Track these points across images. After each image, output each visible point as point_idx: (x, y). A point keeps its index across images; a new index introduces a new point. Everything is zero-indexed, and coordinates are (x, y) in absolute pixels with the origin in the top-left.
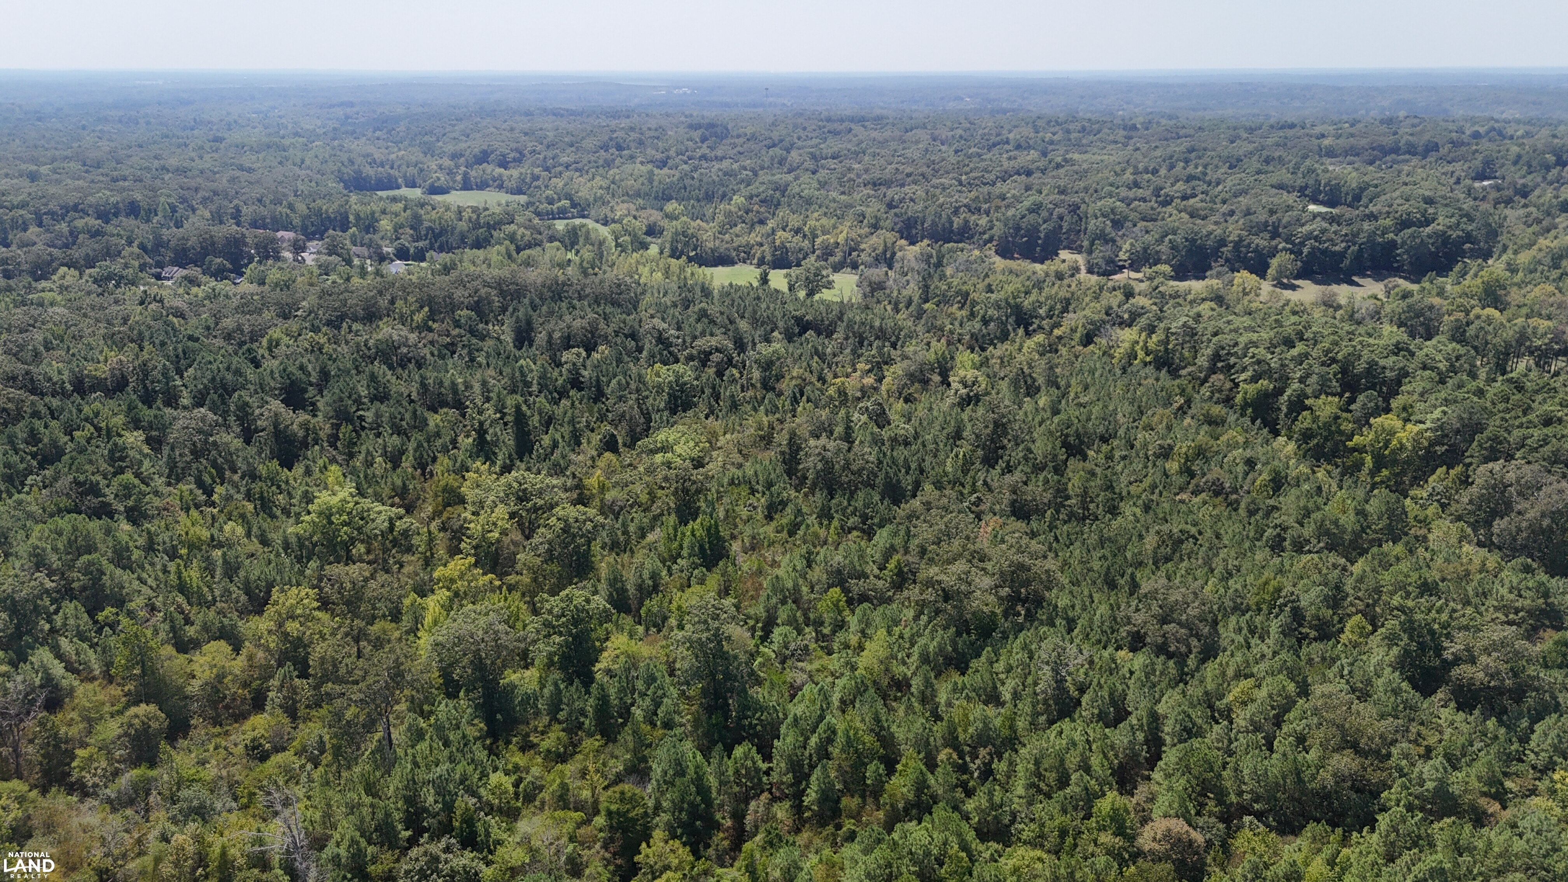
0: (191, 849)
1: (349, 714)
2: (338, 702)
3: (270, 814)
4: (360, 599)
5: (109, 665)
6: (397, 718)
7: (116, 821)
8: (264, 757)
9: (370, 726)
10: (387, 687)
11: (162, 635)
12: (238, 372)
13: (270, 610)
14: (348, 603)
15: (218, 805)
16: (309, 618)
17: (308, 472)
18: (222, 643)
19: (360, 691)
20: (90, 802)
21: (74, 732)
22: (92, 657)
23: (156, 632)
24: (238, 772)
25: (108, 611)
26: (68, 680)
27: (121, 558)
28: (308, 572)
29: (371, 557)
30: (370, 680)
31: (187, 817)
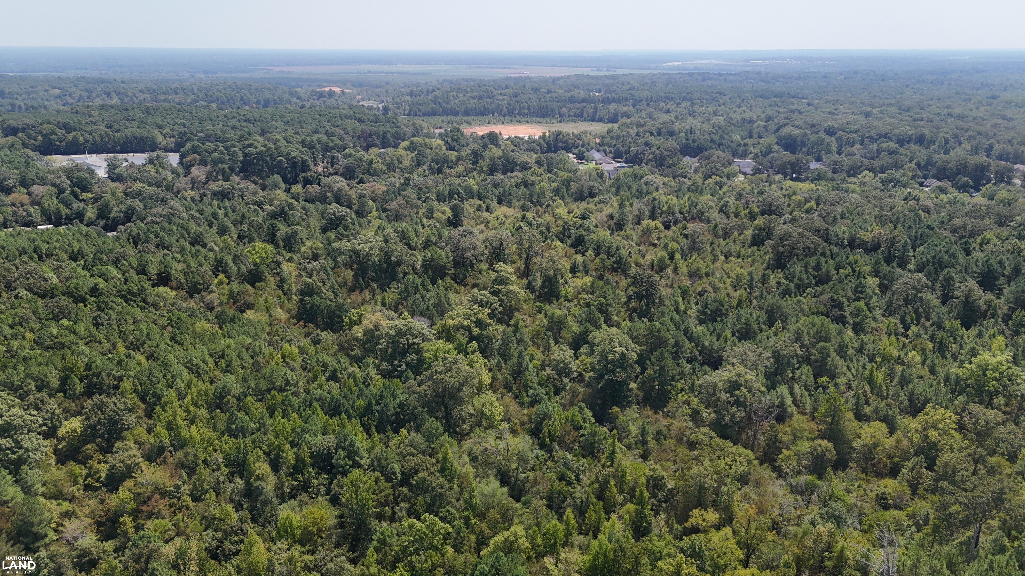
0: (825, 538)
1: (953, 509)
2: (948, 498)
3: (878, 544)
4: (989, 435)
5: (815, 409)
6: (988, 528)
7: (791, 499)
8: (886, 507)
9: (966, 524)
10: (988, 504)
11: (849, 405)
12: (953, 256)
13: (921, 417)
14: (978, 434)
15: (849, 522)
16: (945, 432)
17: (980, 335)
18: (884, 425)
19: (966, 497)
20: (781, 481)
21: (786, 438)
22: (808, 401)
23: (847, 401)
24: (868, 508)
25: (825, 379)
26: (792, 409)
27: (842, 351)
28: (956, 402)
29: (1007, 409)
30: (976, 493)
31: (829, 518)
